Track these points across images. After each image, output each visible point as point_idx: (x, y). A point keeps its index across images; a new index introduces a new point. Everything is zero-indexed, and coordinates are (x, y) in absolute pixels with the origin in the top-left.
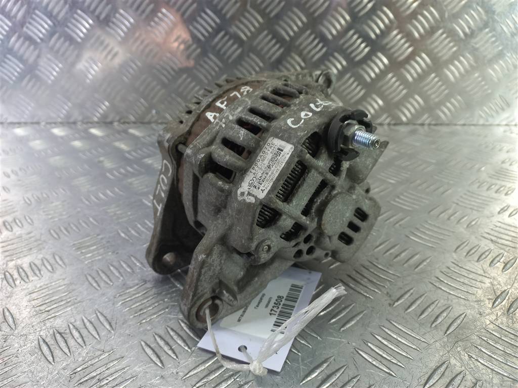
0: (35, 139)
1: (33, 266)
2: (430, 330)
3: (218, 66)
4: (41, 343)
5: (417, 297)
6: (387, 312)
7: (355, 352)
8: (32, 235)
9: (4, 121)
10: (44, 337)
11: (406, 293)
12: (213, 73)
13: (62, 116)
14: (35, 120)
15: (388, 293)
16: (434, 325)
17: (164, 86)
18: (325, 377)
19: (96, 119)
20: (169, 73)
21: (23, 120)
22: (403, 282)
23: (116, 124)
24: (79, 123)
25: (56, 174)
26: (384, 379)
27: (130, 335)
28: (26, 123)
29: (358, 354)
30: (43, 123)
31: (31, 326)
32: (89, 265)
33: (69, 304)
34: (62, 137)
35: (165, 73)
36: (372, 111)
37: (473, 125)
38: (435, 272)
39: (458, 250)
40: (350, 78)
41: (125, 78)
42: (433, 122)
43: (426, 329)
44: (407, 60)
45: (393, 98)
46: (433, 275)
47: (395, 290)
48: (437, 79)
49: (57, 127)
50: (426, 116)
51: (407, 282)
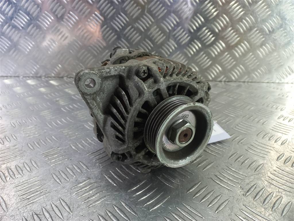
1: (18, 168)
2: (272, 213)
5: (259, 190)
6: (243, 200)
8: (16, 147)
10: (26, 217)
11: (252, 187)
13: (33, 73)
14: (16, 75)
16: (273, 209)
17: (95, 56)
19: (53, 75)
21: (9, 75)
22: (249, 180)
23: (65, 78)
24: (43, 77)
27: (82, 216)
28: (11, 77)
30: (22, 77)
32: (54, 168)
34: (33, 85)
36: (215, 74)
37: (273, 83)
38: (267, 173)
39: (279, 159)
40: (203, 54)
41: (71, 51)
42: (250, 81)
43: (269, 212)
44: (236, 45)
45: (228, 66)
46: (266, 175)
47: (245, 185)
48: (253, 56)
49: (30, 79)
50: (246, 77)
51: (251, 180)
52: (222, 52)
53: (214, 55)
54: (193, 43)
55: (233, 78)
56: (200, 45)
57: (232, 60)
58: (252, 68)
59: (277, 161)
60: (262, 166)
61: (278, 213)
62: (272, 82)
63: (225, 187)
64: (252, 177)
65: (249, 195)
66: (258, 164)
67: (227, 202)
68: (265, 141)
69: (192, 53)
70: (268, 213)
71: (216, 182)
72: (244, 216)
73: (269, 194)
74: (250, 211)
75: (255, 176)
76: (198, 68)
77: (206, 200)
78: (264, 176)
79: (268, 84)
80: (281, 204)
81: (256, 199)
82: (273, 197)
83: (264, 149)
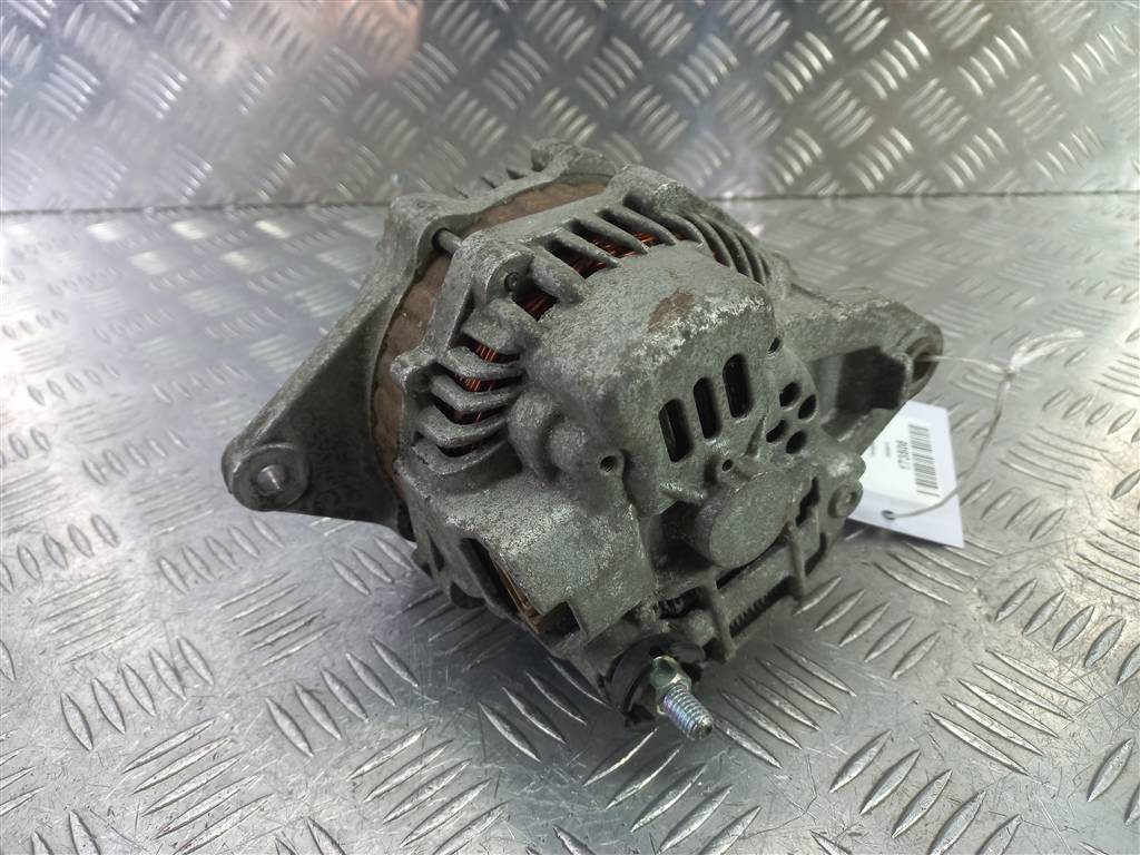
0: (141, 250)
1: (214, 546)
2: (1083, 673)
3: (538, 69)
4: (276, 713)
5: (1044, 600)
6: (985, 633)
7: (931, 722)
8: (191, 475)
9: (63, 207)
10: (278, 700)
11: (1018, 591)
12: (528, 86)
13: (189, 191)
14: (130, 205)
15: (980, 592)
16: (1090, 662)
17: (416, 118)
18: (879, 776)
19: (264, 197)
20: (428, 88)
21: (104, 204)
22: (1009, 568)
23: (310, 208)
24: (230, 208)
25: (209, 330)
26: (1003, 779)
27: (454, 693)
28: (110, 211)
29: (938, 727)
30: (149, 210)
31: (243, 677)
32: (334, 541)
33: (312, 628)
34: (198, 243)
35: (418, 87)
36: (888, 166)
37: (1117, 192)
38: (1075, 543)
39: (1120, 492)
40: (840, 90)
41: (326, 101)
42: (1024, 190)
43: (1074, 670)
44: (974, 47)
45: (936, 136)
46: (1072, 549)
47: (994, 585)
48: (1040, 89)
49: (182, 219)
50: (1010, 174)
51: (1018, 568)
52: (917, 79)
53: (882, 93)
54: (799, 45)
55: (958, 181)
56: (828, 55)
57: (957, 110)
58: (1035, 138)
59: (1112, 501)
60: (1056, 518)
61: (1104, 673)
62: (1113, 188)
63: (925, 591)
64: (1021, 558)
65: (1006, 618)
66: (1043, 511)
67: (930, 643)
68: (1075, 426)
69: (798, 86)
70: (1070, 674)
71: (891, 576)
72: (988, 684)
73: (1078, 611)
74: (1007, 668)
75: (1031, 553)
76: (821, 145)
77: (860, 637)
78: (1062, 553)
79: (1099, 199)
80: (1116, 646)
81: (1030, 631)
82: (1090, 623)
83: (1066, 457)
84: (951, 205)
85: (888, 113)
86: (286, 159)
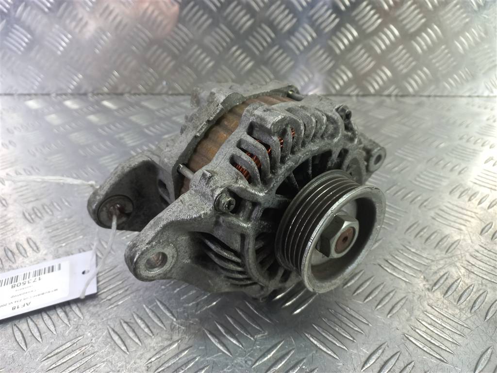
0: (50, 114)
3: (229, 37)
4: (112, 333)
7: (405, 339)
9: (14, 92)
12: (224, 44)
15: (424, 278)
18: (382, 363)
20: (180, 43)
25: (81, 152)
26: (437, 365)
29: (408, 341)
31: (97, 315)
33: (128, 292)
35: (176, 43)
84: (408, 100)
85: (382, 59)
86: (116, 73)
